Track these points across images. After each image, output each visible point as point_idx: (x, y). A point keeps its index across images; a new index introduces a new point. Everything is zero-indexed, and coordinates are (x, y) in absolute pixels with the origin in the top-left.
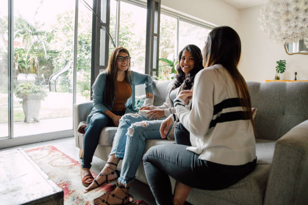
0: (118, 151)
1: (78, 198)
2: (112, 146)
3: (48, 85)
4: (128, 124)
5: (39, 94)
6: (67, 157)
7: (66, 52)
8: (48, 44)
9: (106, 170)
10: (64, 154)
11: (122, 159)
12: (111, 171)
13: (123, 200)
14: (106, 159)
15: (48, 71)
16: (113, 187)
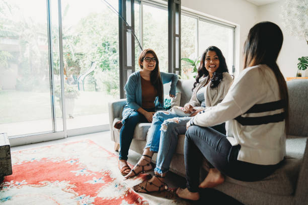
0: (152, 146)
1: (120, 185)
2: (145, 140)
3: (77, 85)
4: (161, 121)
5: (72, 93)
6: (104, 149)
7: (91, 54)
8: (75, 47)
9: (142, 162)
10: (101, 147)
11: (157, 152)
12: (146, 163)
13: (160, 188)
14: (141, 152)
15: (76, 71)
16: (149, 177)
